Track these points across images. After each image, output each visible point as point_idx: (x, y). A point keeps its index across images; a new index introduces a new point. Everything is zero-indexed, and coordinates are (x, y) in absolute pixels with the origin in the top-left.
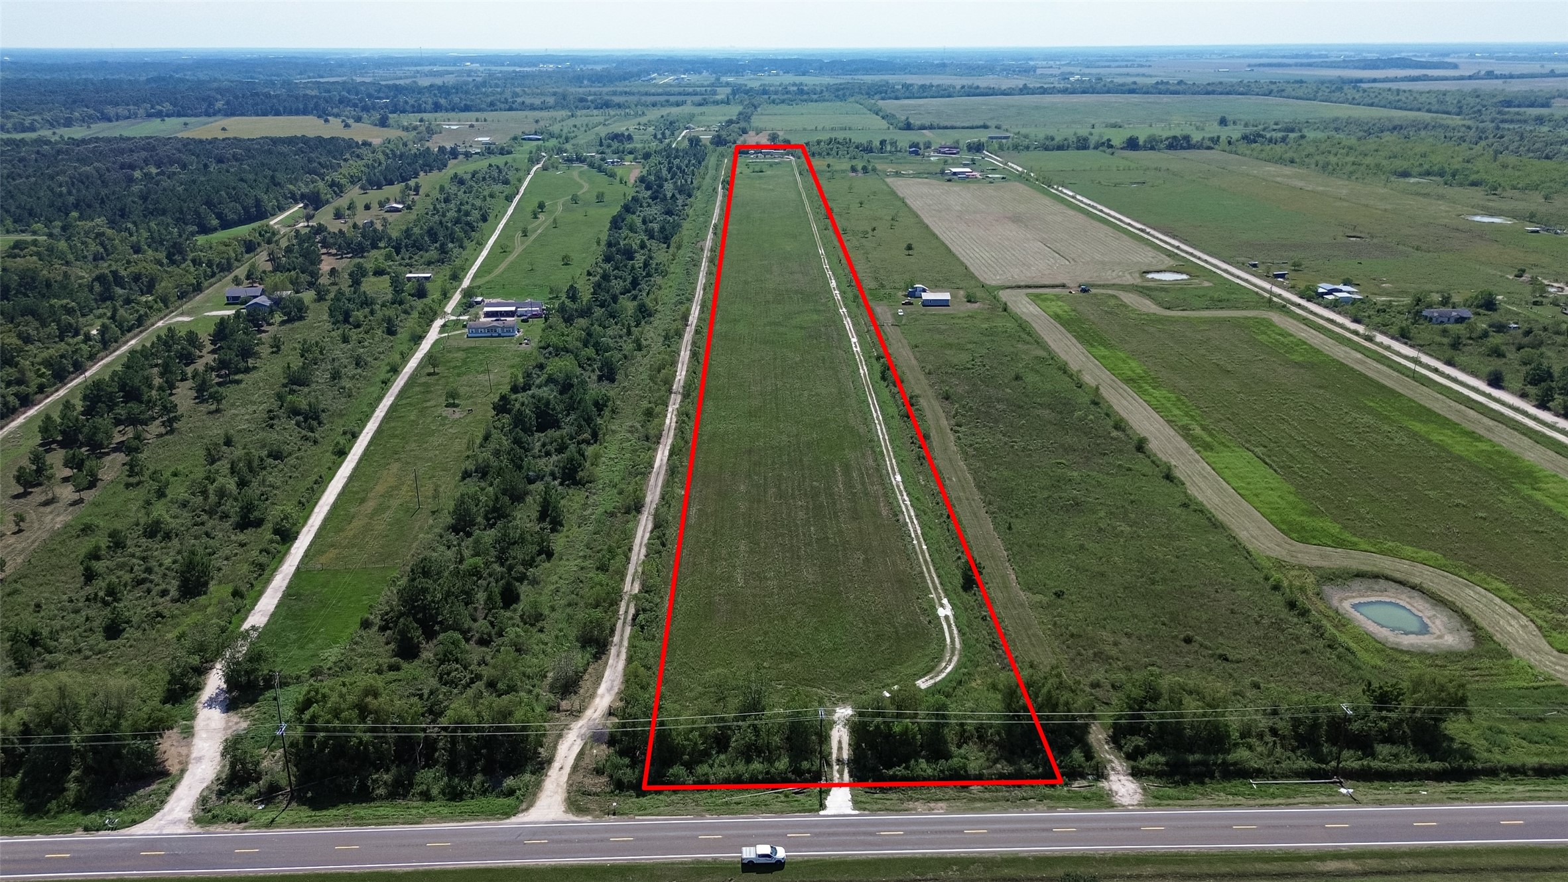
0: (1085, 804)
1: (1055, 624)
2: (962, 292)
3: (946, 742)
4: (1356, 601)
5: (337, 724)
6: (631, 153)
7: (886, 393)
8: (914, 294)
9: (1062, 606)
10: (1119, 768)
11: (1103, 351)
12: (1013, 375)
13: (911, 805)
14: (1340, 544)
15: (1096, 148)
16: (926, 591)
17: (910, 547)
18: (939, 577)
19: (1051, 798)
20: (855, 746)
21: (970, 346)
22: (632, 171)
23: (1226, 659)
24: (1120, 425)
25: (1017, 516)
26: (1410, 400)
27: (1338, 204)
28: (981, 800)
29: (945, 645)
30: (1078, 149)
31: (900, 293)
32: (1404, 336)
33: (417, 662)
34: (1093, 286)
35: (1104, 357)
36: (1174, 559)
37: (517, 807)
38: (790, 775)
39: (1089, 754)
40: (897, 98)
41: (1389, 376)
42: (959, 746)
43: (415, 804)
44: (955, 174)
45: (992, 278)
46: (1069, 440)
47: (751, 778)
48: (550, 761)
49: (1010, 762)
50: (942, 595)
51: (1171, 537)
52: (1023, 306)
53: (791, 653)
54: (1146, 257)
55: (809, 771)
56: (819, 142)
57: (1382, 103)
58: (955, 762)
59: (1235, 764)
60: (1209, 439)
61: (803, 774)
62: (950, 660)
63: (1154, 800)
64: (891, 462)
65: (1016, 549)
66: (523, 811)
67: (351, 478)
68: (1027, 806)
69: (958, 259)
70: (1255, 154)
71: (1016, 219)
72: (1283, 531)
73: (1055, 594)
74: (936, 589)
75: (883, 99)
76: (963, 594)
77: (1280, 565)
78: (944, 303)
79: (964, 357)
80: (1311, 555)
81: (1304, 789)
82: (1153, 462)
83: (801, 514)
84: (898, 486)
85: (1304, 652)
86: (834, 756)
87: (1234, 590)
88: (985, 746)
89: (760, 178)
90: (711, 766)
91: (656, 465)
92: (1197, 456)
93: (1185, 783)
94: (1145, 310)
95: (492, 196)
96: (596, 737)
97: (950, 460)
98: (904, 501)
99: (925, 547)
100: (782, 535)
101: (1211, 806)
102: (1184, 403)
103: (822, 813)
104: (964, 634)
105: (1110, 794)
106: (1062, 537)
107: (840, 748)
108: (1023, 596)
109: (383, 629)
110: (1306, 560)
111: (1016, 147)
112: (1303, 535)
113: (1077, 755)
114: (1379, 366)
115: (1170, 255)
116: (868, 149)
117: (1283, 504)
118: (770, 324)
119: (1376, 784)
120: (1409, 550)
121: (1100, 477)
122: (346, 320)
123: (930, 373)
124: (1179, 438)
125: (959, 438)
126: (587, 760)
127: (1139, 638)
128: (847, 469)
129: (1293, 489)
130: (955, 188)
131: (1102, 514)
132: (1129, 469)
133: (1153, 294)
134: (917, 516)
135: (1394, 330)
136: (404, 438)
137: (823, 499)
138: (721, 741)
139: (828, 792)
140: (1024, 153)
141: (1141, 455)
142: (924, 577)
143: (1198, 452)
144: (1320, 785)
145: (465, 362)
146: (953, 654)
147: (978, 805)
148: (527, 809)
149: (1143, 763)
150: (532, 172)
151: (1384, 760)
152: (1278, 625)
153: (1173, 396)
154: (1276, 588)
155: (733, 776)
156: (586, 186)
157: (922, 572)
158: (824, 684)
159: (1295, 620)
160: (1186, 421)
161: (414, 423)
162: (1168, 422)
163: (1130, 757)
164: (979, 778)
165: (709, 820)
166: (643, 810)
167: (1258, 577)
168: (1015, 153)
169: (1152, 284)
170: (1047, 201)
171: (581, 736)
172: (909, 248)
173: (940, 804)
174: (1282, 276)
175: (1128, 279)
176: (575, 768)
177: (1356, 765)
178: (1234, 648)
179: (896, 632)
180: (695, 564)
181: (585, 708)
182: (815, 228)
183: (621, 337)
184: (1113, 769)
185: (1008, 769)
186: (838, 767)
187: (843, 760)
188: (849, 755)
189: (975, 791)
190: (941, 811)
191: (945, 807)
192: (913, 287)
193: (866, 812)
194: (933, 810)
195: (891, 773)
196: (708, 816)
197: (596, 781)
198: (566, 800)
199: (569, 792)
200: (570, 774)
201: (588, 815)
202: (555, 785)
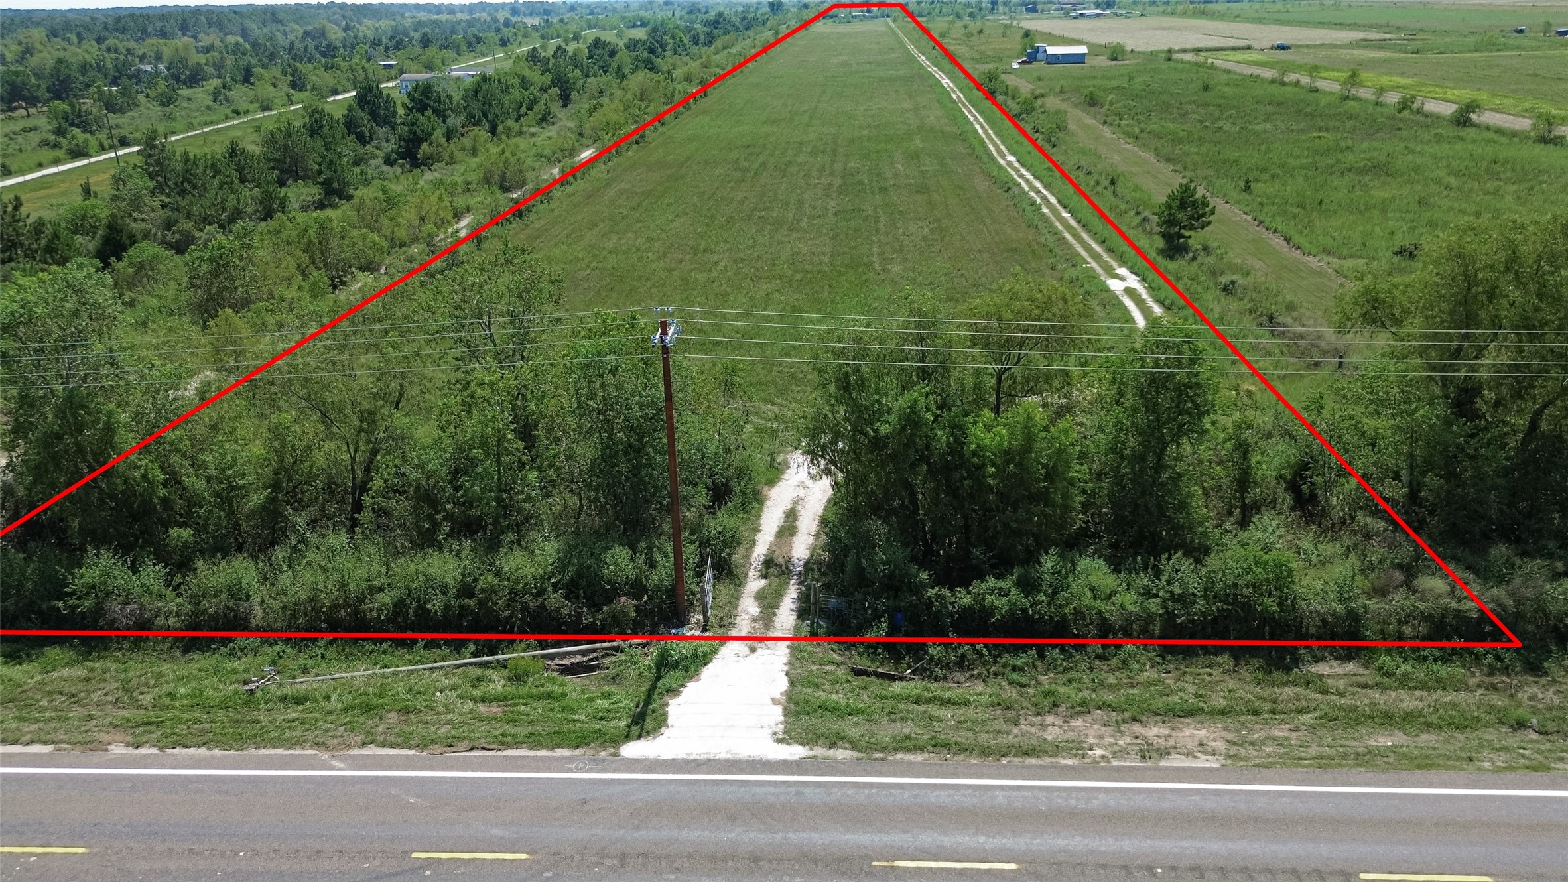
7: (991, 107)
8: (1035, 56)
12: (1198, 88)
13: (1054, 729)
16: (1073, 259)
17: (1034, 214)
18: (1101, 243)
21: (1120, 78)
25: (1257, 181)
31: (1015, 60)
34: (1293, 46)
38: (555, 599)
44: (1082, 14)
47: (400, 606)
50: (1113, 262)
52: (1196, 58)
55: (637, 588)
61: (610, 596)
64: (996, 148)
67: (56, 174)
74: (1096, 257)
78: (1078, 59)
79: (1117, 82)
82: (1503, 132)
83: (816, 190)
84: (1011, 166)
86: (760, 551)
89: (846, 25)
97: (1108, 145)
98: (1021, 178)
99: (1065, 213)
103: (632, 750)
107: (788, 529)
108: (1314, 262)
125: (1119, 128)
128: (914, 155)
130: (1083, 19)
132: (1461, 138)
133: (1385, 46)
134: (1046, 187)
137: (864, 178)
139: (693, 665)
141: (1472, 128)
142: (1068, 245)
147: (1385, 740)
157: (1061, 239)
173: (1190, 733)
186: (763, 582)
187: (789, 561)
188: (813, 549)
189: (1341, 684)
190: (1203, 762)
191: (1221, 746)
192: (1032, 47)
193: (840, 754)
194: (1164, 753)
195: (964, 598)
196: (117, 750)
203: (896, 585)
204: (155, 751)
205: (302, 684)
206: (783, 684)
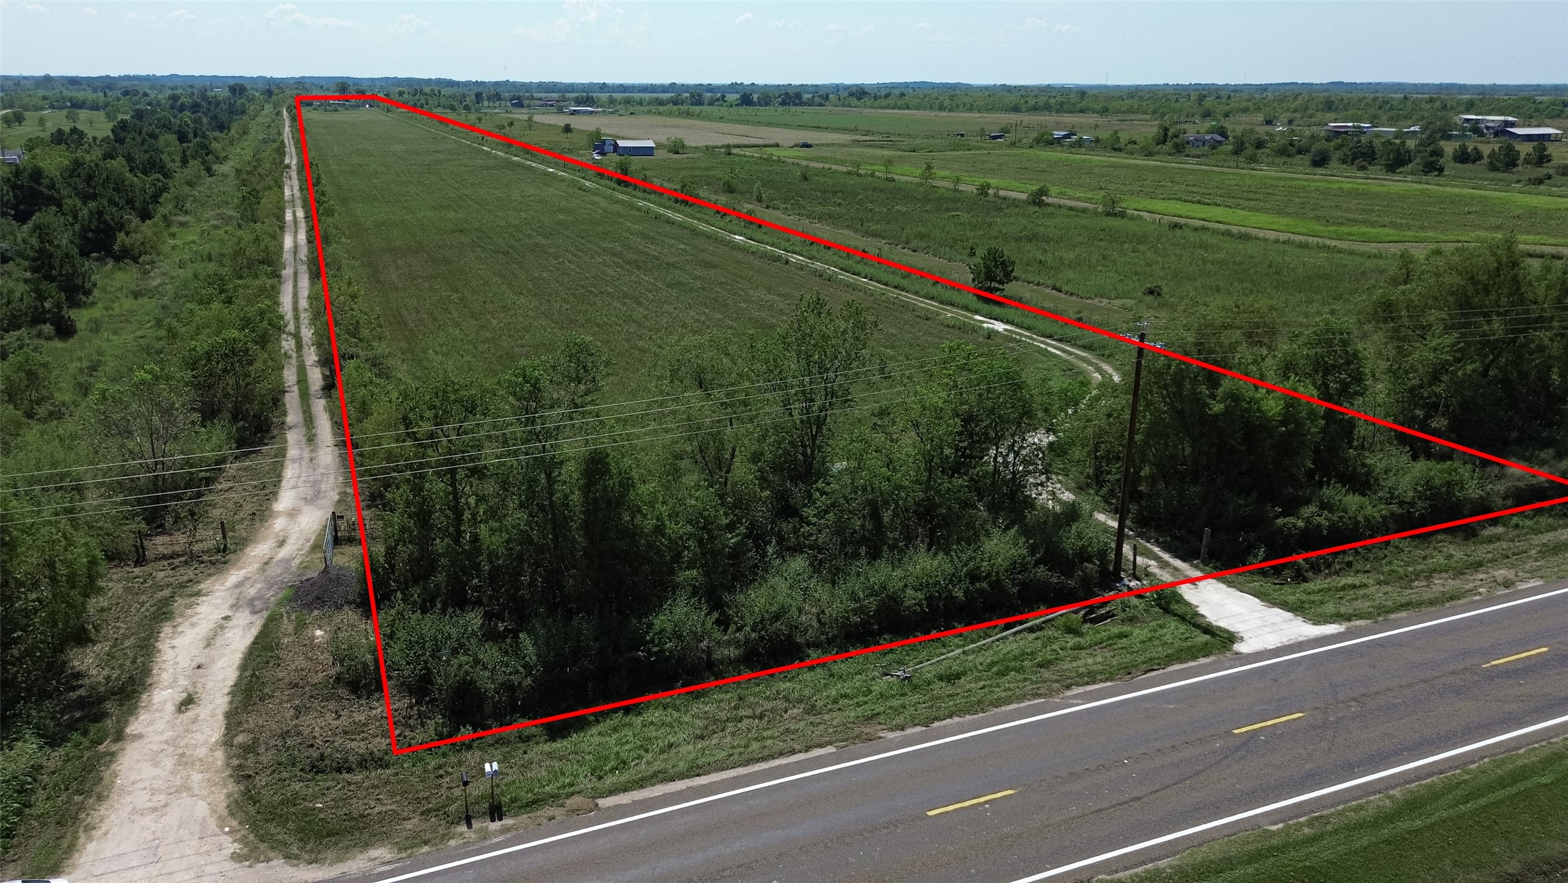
8: (603, 148)
32: (1180, 151)
44: (575, 111)
48: (128, 690)
50: (965, 313)
62: (1101, 370)
64: (708, 228)
73: (1151, 293)
74: (944, 310)
78: (648, 152)
82: (1072, 209)
84: (747, 243)
96: (308, 598)
99: (864, 280)
108: (1097, 303)
126: (293, 663)
146: (1090, 363)
171: (245, 604)
174: (1000, 137)
176: (249, 692)
181: (243, 541)
190: (1532, 583)
196: (890, 736)
197: (360, 717)
198: (235, 808)
199: (242, 775)
200: (228, 716)
201: (366, 846)
202: (168, 763)
204: (919, 729)
206: (1252, 598)
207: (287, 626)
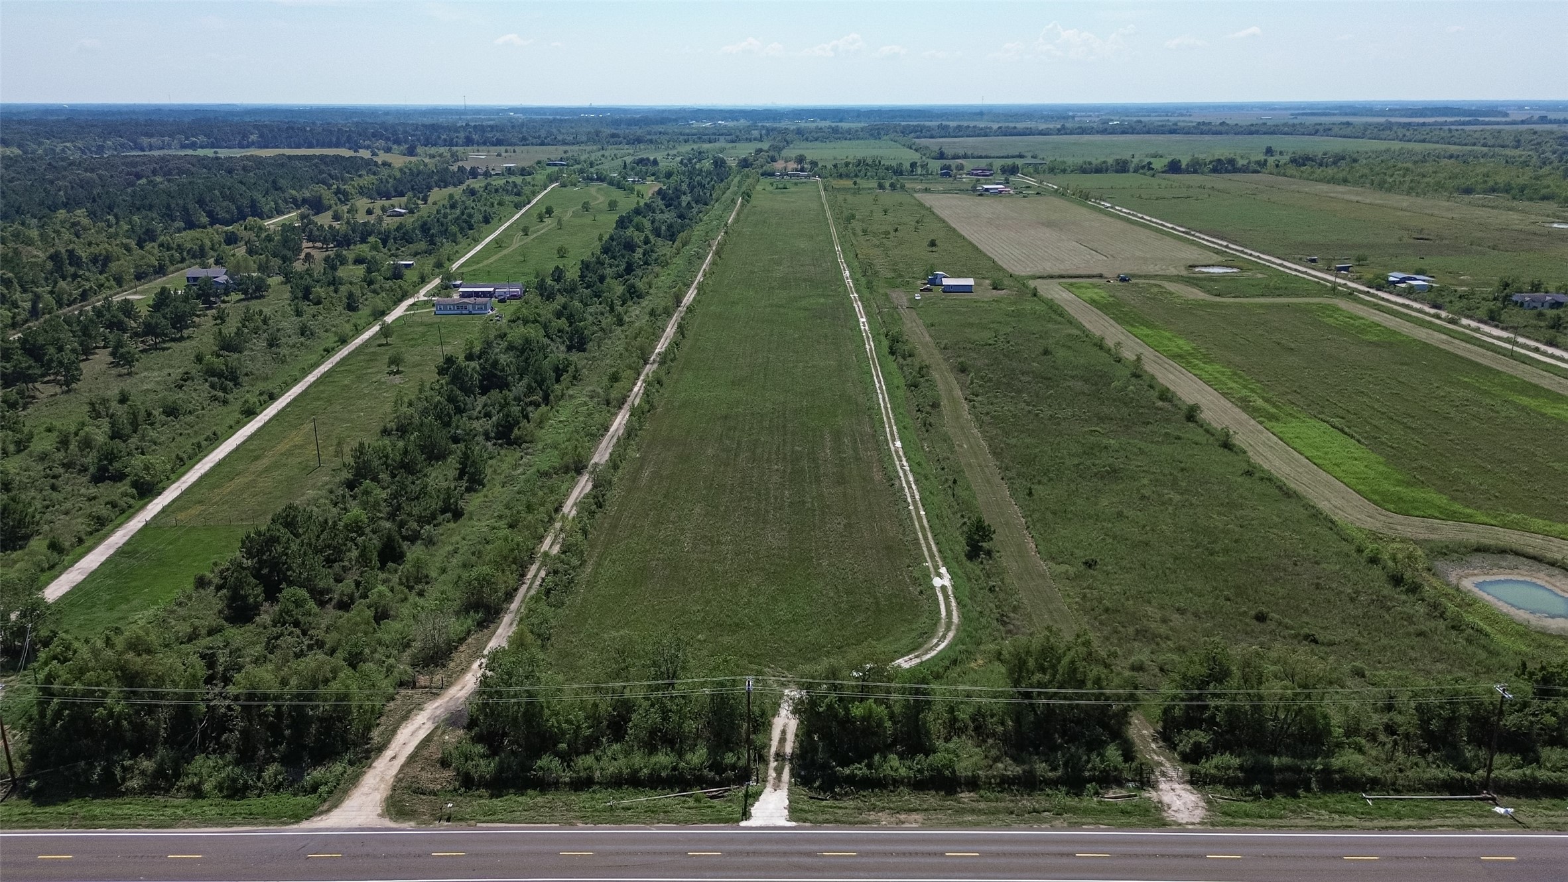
0: (1124, 820)
1: (1084, 597)
2: (987, 282)
3: (928, 733)
4: (1480, 579)
5: (77, 686)
6: (653, 175)
7: (893, 367)
8: (934, 281)
9: (1092, 576)
10: (1171, 773)
11: (1146, 331)
12: (1041, 350)
13: (872, 816)
14: (1452, 516)
15: (1135, 171)
16: (919, 558)
17: (905, 513)
18: (937, 544)
19: (1074, 811)
20: (804, 735)
21: (991, 325)
22: (650, 188)
23: (1315, 641)
24: (1165, 395)
25: (1039, 482)
26: (1511, 376)
27: (1399, 213)
28: (973, 811)
29: (939, 619)
30: (1117, 172)
31: (919, 282)
32: (1493, 318)
33: (250, 627)
34: (1134, 276)
35: (1147, 336)
36: (1237, 529)
37: (314, 807)
38: (706, 772)
39: (1128, 755)
40: (932, 137)
41: (1483, 356)
42: (947, 740)
43: (177, 802)
44: (987, 190)
45: (1019, 270)
46: (1105, 410)
47: (651, 774)
48: (381, 749)
49: (1017, 760)
50: (940, 563)
51: (1232, 505)
52: (1056, 292)
53: (737, 625)
54: (1192, 254)
55: (733, 767)
56: (847, 164)
57: (1435, 139)
58: (937, 759)
59: (1341, 770)
60: (1273, 410)
61: (724, 771)
62: (944, 637)
63: (1220, 817)
64: (891, 427)
65: (1036, 516)
66: (321, 813)
67: (251, 438)
68: (1041, 821)
69: (985, 255)
70: (1305, 175)
71: (1049, 224)
72: (1375, 503)
73: (1086, 563)
74: (932, 556)
75: (918, 138)
76: (968, 563)
77: (1376, 536)
78: (967, 289)
79: (987, 335)
80: (1413, 527)
81: (1443, 807)
82: (1207, 431)
83: (776, 478)
84: (897, 452)
85: (1420, 634)
86: (773, 750)
87: (1317, 563)
88: (985, 741)
89: (782, 193)
90: (598, 759)
91: (612, 429)
92: (1260, 427)
93: (1268, 795)
94: (1191, 297)
95: (500, 204)
96: (452, 720)
97: (962, 428)
98: (903, 467)
99: (923, 513)
100: (749, 499)
101: (1308, 828)
102: (1240, 377)
103: (743, 824)
104: (964, 606)
105: (1160, 807)
106: (1096, 504)
107: (783, 740)
108: (1043, 566)
109: (219, 588)
110: (1408, 532)
111: (1052, 170)
112: (1404, 508)
113: (1113, 753)
114: (1468, 346)
115: (1217, 252)
116: (898, 172)
117: (1372, 474)
118: (771, 306)
119: (1546, 802)
120: (1539, 523)
121: (1143, 445)
122: (306, 297)
123: (945, 348)
124: (1237, 410)
125: (974, 407)
126: (433, 748)
127: (1196, 615)
128: (837, 435)
129: (1382, 459)
130: (985, 201)
131: (1146, 481)
132: (1179, 438)
133: (1200, 283)
134: (916, 481)
135: (1481, 313)
136: (329, 401)
137: (805, 464)
138: (617, 727)
139: (757, 795)
140: (1060, 176)
141: (1191, 425)
142: (919, 544)
143: (1261, 423)
144: (1464, 804)
145: (424, 335)
146: (948, 629)
147: (969, 818)
148: (329, 810)
149: (1208, 766)
150: (549, 189)
151: (1555, 769)
152: (1382, 602)
153: (1228, 371)
154: (1374, 560)
155: (626, 771)
156: (601, 199)
157: (917, 539)
158: (772, 661)
159: (1404, 597)
160: (1244, 392)
161: (346, 388)
162: (1224, 394)
163: (1186, 758)
164: (973, 784)
165: (582, 830)
166: (490, 815)
167: (1346, 547)
168: (1051, 175)
169: (1200, 275)
170: (1084, 211)
171: (433, 718)
172: (933, 244)
173: (914, 816)
174: (1346, 269)
175: (1172, 271)
176: (412, 758)
177: (1514, 774)
178: (1326, 628)
179: (877, 604)
180: (634, 527)
181: (450, 685)
182: (833, 230)
183: (602, 314)
184: (1163, 774)
185: (1014, 770)
186: (776, 763)
187: (785, 755)
188: (794, 748)
189: (966, 800)
190: (914, 825)
191: (921, 820)
192: (933, 275)
193: (807, 824)
194: (903, 823)
195: (847, 771)
196: (580, 825)
197: (437, 776)
198: (387, 799)
199: (394, 789)
200: (402, 766)
201: (410, 820)
202: (378, 779)
203: (825, 767)
204: (592, 825)
205: (626, 802)
206: (787, 802)
207: (440, 731)
